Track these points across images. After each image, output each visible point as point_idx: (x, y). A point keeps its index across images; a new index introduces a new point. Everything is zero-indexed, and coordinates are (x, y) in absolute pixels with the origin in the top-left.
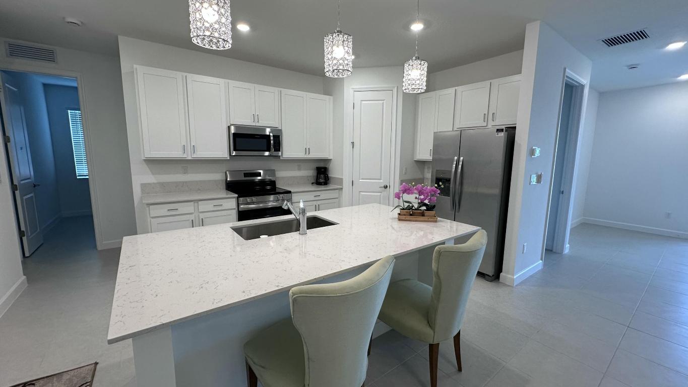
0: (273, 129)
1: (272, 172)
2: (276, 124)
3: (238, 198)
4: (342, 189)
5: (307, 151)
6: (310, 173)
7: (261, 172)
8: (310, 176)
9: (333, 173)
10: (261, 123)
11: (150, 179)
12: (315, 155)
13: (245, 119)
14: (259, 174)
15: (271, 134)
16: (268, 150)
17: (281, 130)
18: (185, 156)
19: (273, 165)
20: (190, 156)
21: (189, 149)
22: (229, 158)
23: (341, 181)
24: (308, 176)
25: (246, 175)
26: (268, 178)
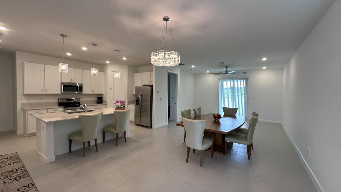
0: (80, 84)
1: (79, 99)
2: (80, 82)
3: (64, 108)
4: (107, 104)
5: (94, 91)
6: (95, 99)
7: (74, 99)
8: (95, 100)
9: (104, 99)
10: (75, 82)
11: (25, 101)
12: (96, 92)
13: (68, 80)
14: (73, 100)
15: (78, 85)
16: (77, 91)
17: (82, 84)
18: (42, 93)
19: (79, 96)
20: (44, 93)
21: (44, 91)
22: (60, 94)
23: (106, 102)
24: (94, 100)
25: (67, 100)
26: (76, 101)
